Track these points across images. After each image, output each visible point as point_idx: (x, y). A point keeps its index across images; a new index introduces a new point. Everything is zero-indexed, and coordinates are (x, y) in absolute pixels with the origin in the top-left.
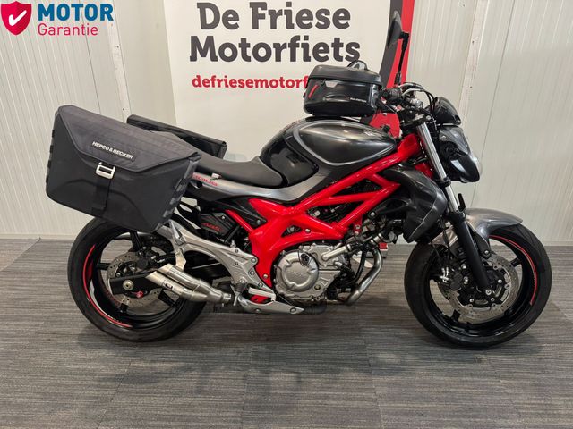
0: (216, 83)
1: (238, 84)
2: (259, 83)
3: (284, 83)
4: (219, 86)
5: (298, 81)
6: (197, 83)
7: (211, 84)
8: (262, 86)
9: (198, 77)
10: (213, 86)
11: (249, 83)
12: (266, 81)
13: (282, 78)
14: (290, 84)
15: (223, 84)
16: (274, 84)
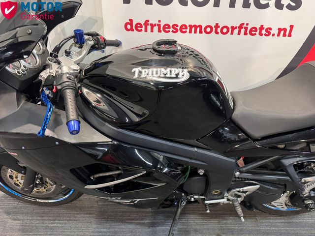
0: (149, 27)
1: (171, 29)
2: (193, 29)
3: (219, 30)
4: (152, 31)
5: (233, 28)
6: (129, 27)
7: (143, 29)
8: (195, 32)
9: (131, 20)
10: (146, 31)
11: (183, 28)
12: (200, 26)
13: (217, 24)
14: (225, 30)
15: (156, 29)
16: (208, 30)
